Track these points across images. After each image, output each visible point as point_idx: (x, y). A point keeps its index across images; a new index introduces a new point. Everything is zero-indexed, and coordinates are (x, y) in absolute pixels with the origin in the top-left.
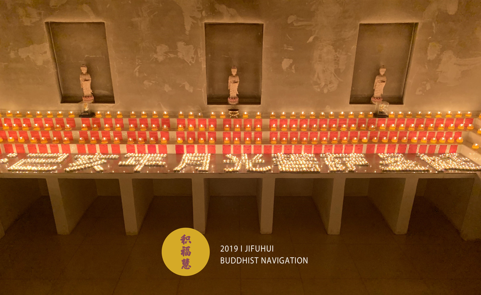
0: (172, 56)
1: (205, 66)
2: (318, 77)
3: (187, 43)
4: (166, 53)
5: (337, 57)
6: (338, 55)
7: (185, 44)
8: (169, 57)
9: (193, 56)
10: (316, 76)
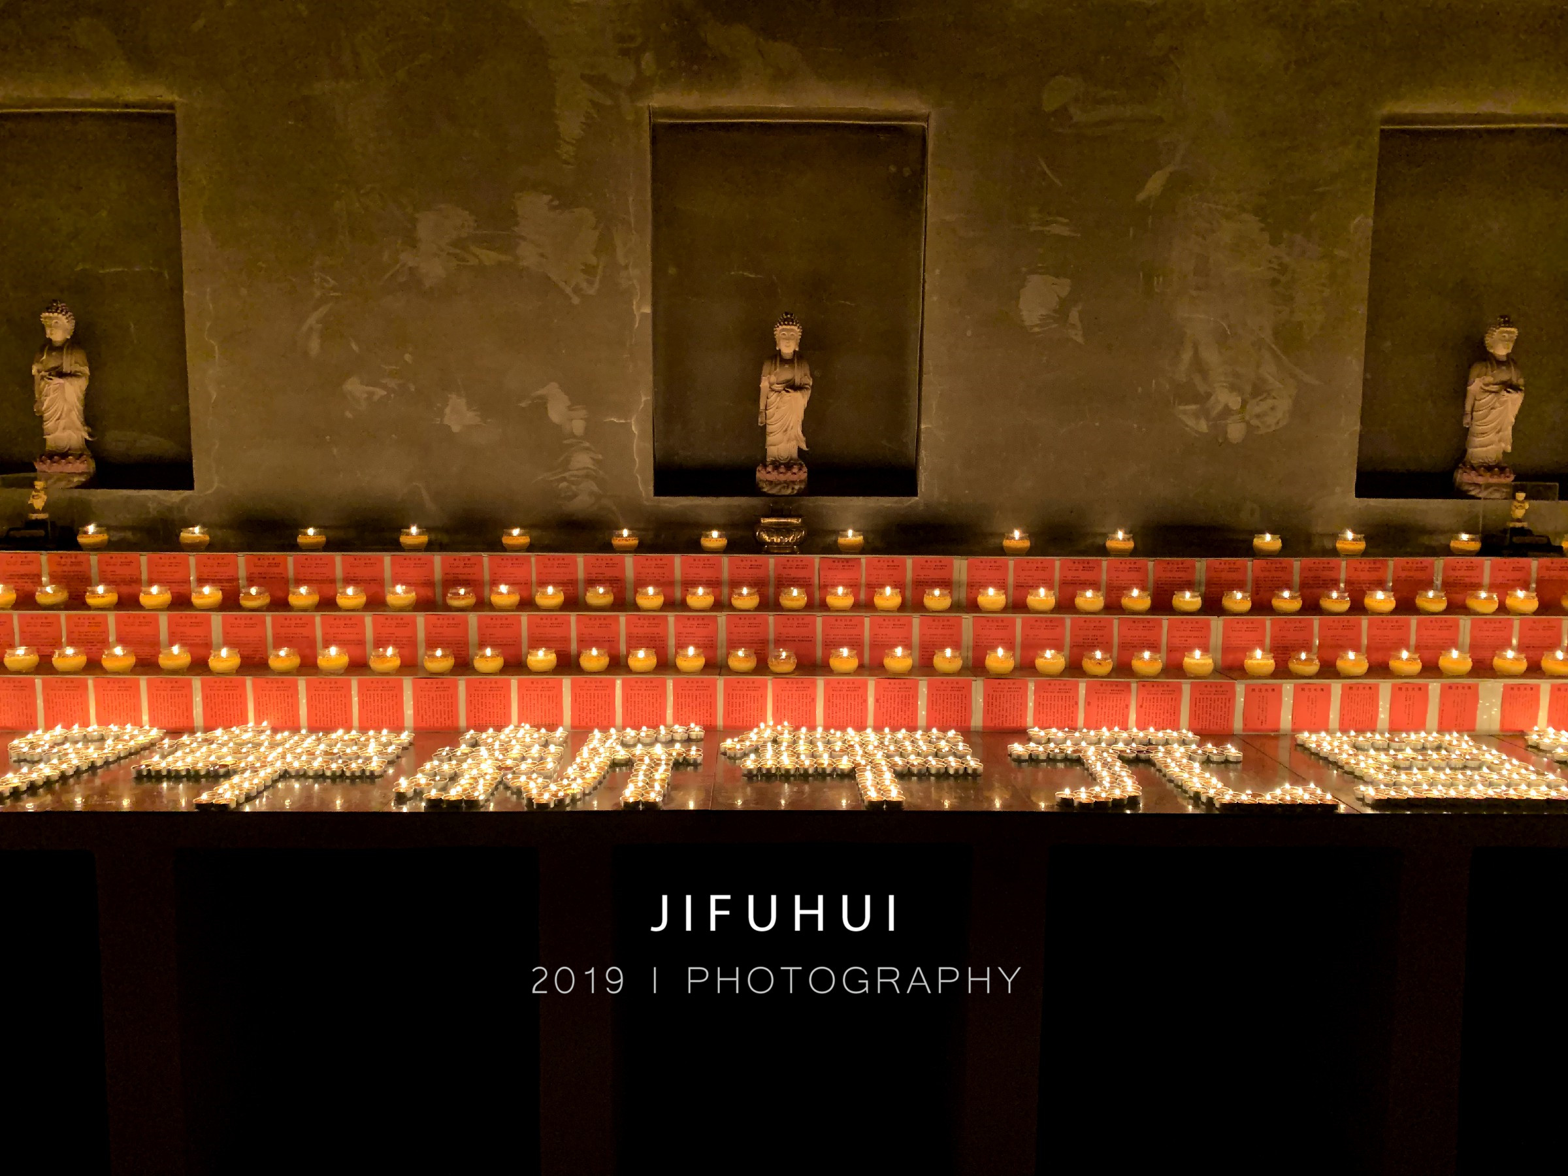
0: (489, 257)
1: (647, 310)
2: (1199, 366)
3: (564, 198)
4: (458, 243)
5: (1283, 269)
6: (1287, 260)
7: (556, 203)
8: (473, 262)
9: (593, 260)
10: (1187, 356)
